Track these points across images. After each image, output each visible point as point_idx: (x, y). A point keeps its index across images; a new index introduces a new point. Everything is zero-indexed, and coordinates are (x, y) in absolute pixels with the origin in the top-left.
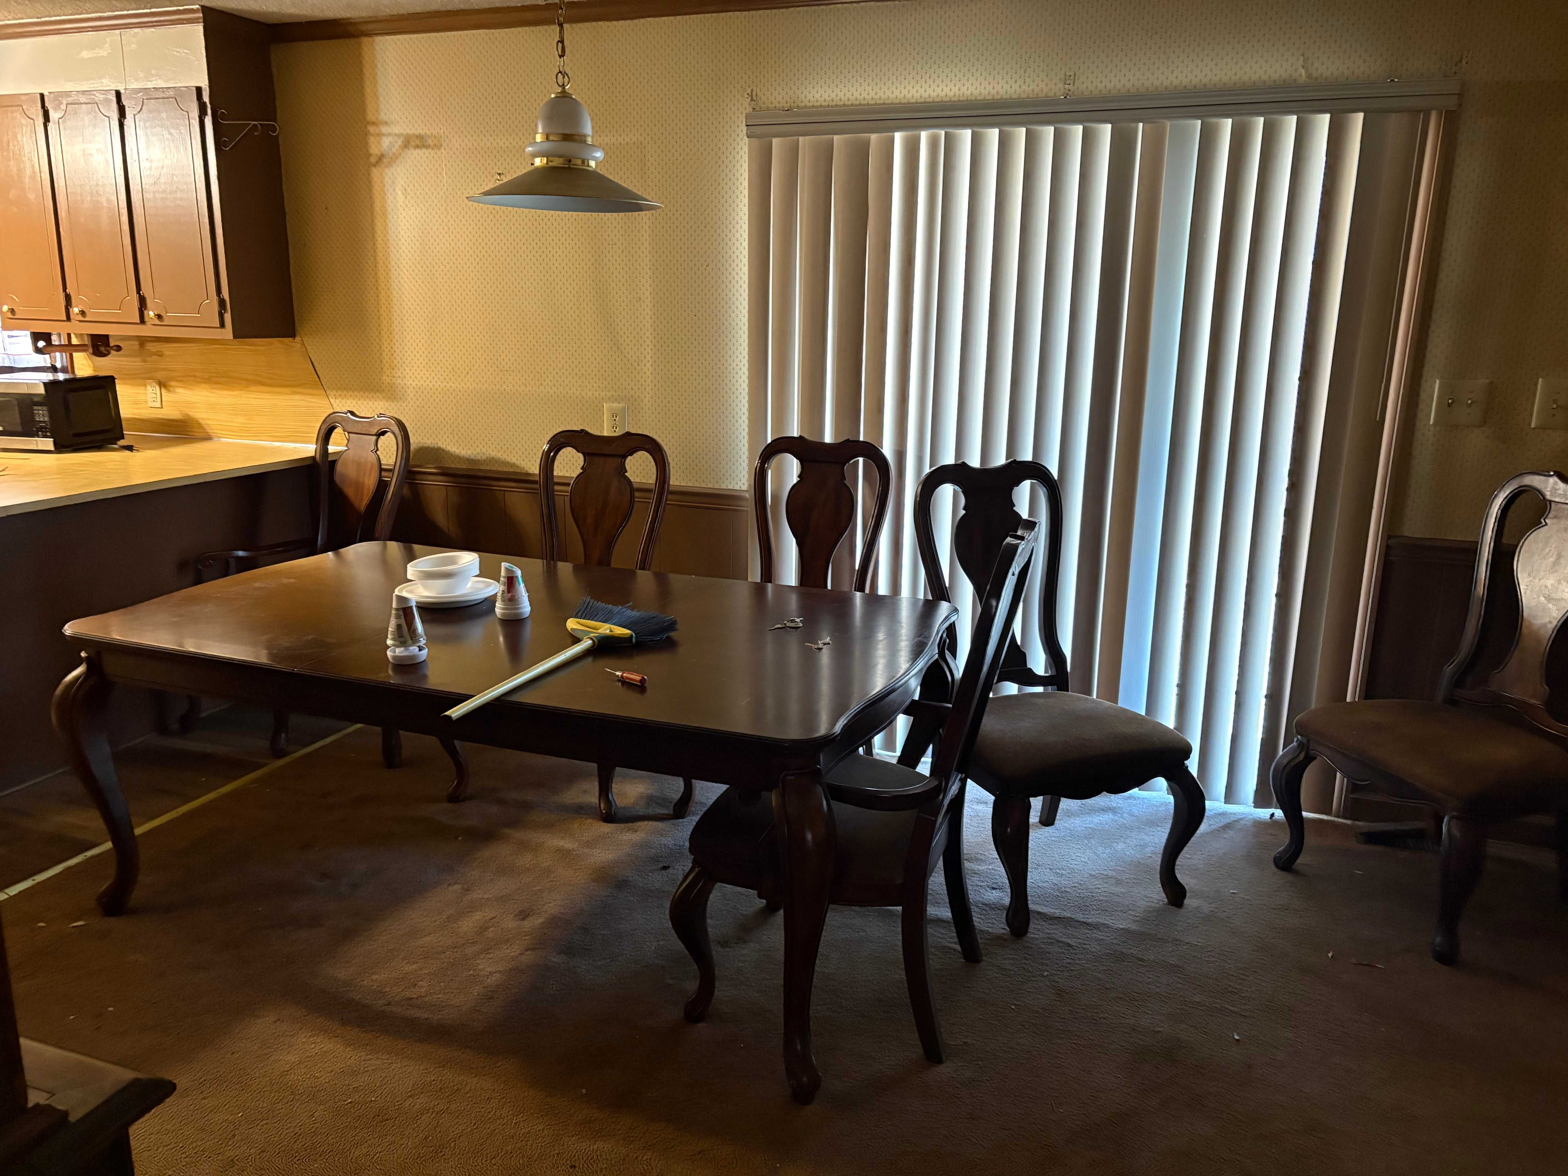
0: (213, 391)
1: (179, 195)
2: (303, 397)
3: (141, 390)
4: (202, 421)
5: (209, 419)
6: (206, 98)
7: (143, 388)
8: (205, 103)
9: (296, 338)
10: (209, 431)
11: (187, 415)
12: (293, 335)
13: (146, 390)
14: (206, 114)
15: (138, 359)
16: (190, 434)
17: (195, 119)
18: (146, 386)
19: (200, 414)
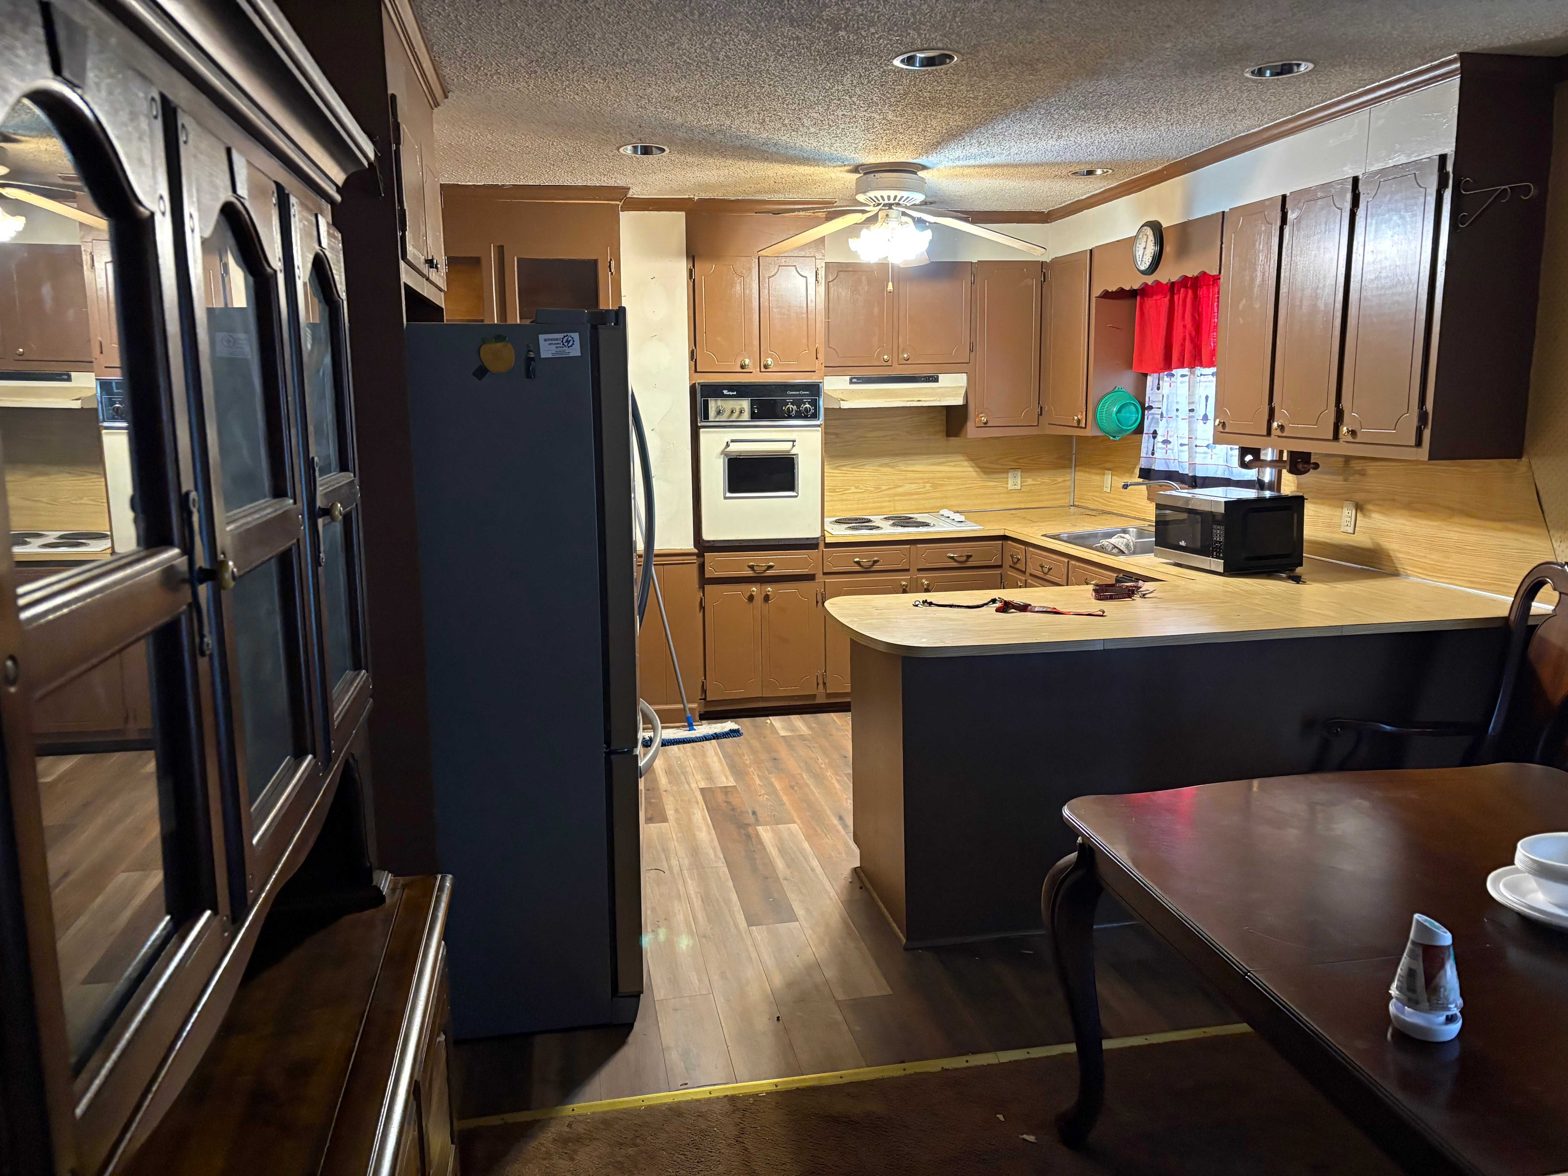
0: (1410, 518)
1: (1399, 290)
2: (1517, 536)
3: (1337, 512)
4: (1392, 553)
5: (1400, 552)
6: (1450, 168)
7: (1340, 510)
8: (1447, 174)
9: (1523, 459)
10: (1398, 566)
11: (1379, 545)
12: (1518, 455)
13: (1342, 512)
14: (1446, 186)
15: (1341, 478)
16: (1381, 567)
17: (1432, 195)
18: (1342, 508)
19: (1392, 545)
